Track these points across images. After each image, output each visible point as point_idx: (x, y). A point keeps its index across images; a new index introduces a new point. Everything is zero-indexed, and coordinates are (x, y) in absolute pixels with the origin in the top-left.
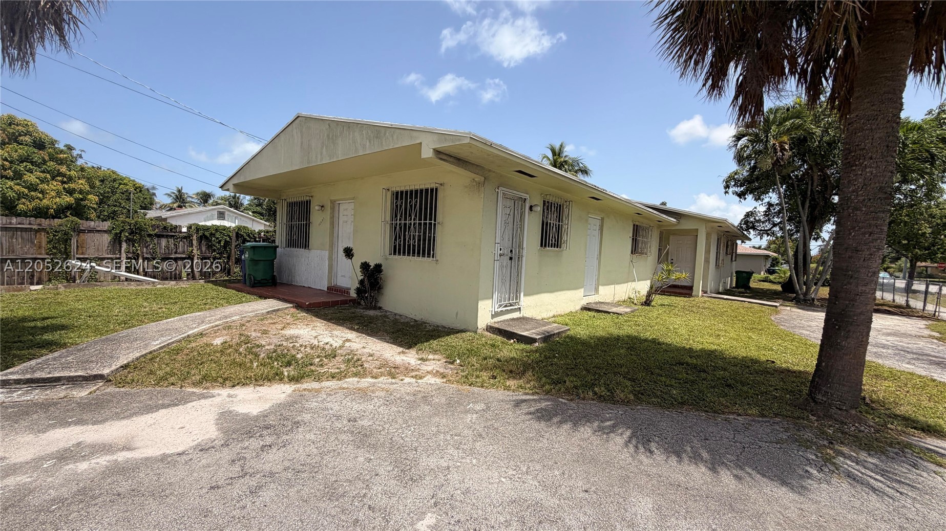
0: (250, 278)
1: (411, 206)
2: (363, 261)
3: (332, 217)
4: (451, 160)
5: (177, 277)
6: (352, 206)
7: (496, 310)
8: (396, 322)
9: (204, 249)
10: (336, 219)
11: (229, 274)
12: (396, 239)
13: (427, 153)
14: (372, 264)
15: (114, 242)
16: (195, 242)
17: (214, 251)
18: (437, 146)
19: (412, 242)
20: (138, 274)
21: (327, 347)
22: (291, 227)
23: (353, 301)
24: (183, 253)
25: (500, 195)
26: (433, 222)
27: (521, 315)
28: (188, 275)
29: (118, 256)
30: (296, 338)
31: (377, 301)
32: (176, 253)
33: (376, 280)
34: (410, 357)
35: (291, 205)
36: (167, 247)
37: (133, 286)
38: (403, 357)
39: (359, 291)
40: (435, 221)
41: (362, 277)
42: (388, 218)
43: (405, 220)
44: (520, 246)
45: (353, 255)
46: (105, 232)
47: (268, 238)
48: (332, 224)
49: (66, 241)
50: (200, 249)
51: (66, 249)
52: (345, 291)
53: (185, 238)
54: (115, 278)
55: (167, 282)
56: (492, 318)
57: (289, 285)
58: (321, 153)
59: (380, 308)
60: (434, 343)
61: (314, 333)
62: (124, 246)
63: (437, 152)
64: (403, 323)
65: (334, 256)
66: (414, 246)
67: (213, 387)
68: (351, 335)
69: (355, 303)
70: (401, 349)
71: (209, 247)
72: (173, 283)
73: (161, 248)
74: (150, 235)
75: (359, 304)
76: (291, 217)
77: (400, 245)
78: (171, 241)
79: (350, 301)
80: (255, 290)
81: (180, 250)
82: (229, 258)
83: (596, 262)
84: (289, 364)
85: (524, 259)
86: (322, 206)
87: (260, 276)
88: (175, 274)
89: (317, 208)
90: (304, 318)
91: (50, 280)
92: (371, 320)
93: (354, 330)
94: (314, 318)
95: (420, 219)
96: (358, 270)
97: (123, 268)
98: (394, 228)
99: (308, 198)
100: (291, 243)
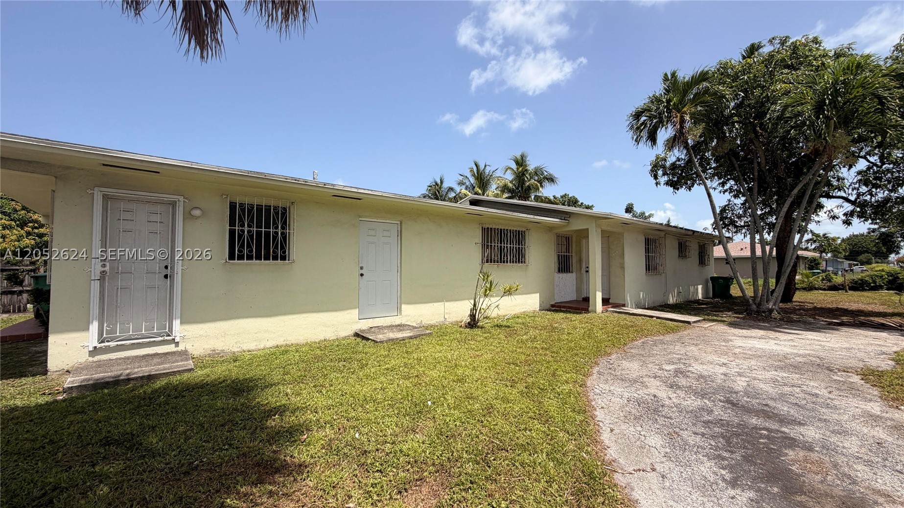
7: (97, 345)
27: (179, 349)
83: (393, 276)
85: (177, 276)
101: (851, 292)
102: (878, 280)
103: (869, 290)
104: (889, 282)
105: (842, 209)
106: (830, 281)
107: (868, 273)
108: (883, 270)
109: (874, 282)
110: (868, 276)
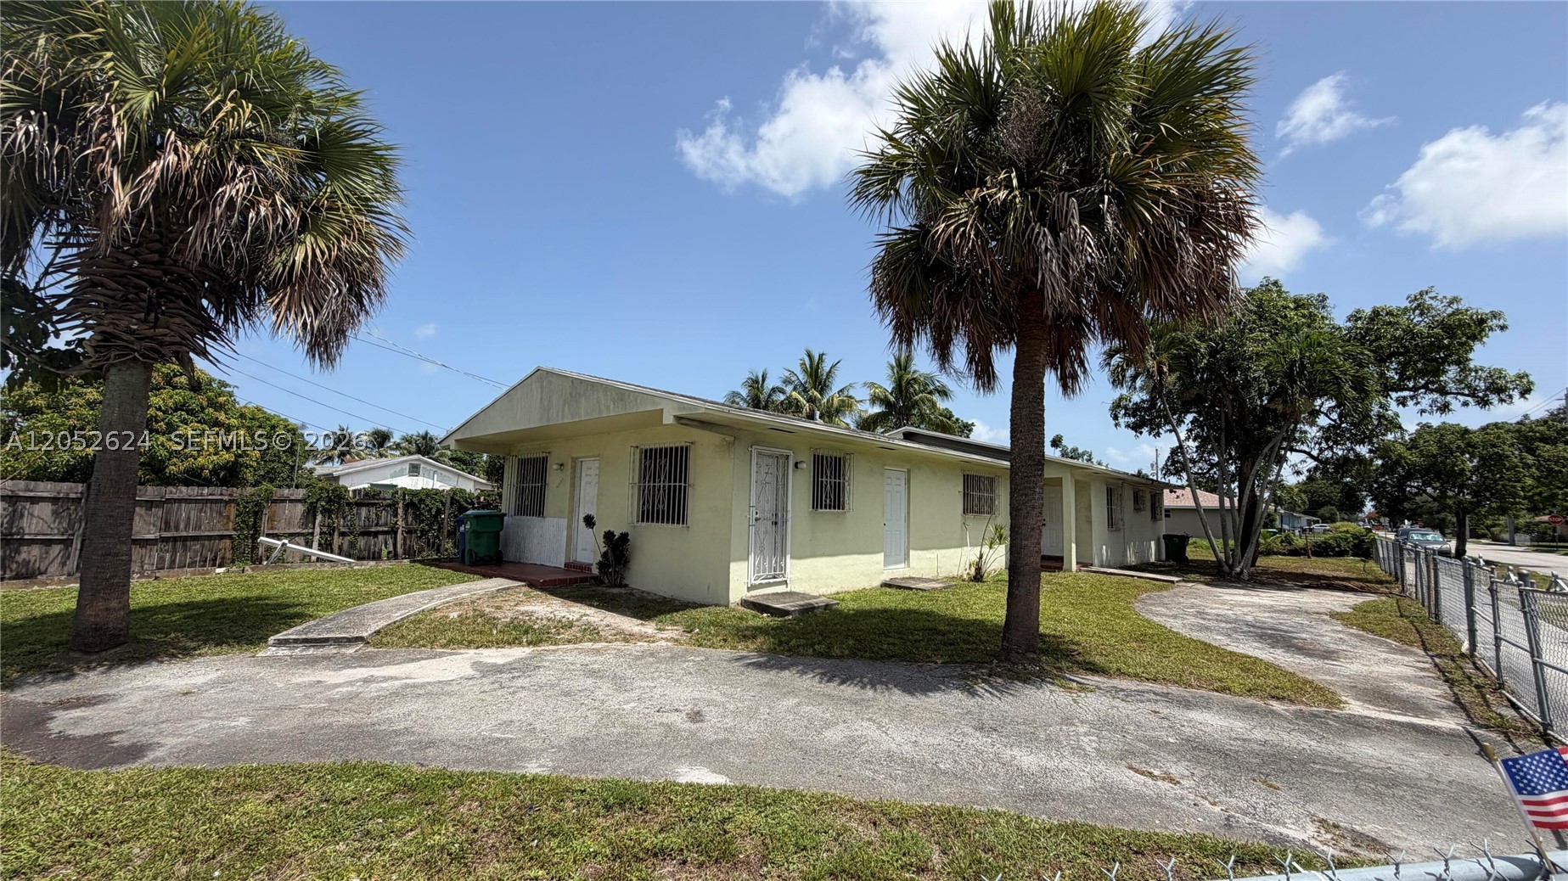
0: (471, 554)
1: (660, 467)
2: (607, 530)
3: (573, 478)
4: (695, 423)
5: (376, 557)
6: (597, 464)
7: (753, 582)
8: (641, 599)
9: (410, 519)
10: (577, 479)
11: (438, 550)
12: (644, 504)
13: (668, 419)
14: (617, 534)
15: (308, 513)
16: (400, 511)
17: (423, 521)
18: (677, 414)
19: (661, 507)
20: (332, 552)
21: (564, 620)
22: (523, 490)
23: (595, 578)
24: (386, 525)
25: (754, 454)
26: (683, 484)
27: (788, 590)
28: (389, 553)
29: (310, 531)
30: (530, 614)
31: (623, 578)
32: (377, 525)
33: (622, 551)
34: (649, 628)
35: (523, 463)
36: (368, 518)
37: (327, 567)
38: (640, 627)
39: (601, 565)
40: (685, 483)
41: (605, 549)
42: (637, 480)
43: (654, 482)
44: (785, 509)
45: (594, 524)
46: (299, 501)
47: (489, 503)
48: (573, 485)
49: (257, 514)
50: (406, 519)
51: (255, 522)
52: (588, 568)
53: (389, 506)
54: (305, 558)
55: (365, 562)
56: (748, 591)
57: (518, 563)
58: (563, 412)
59: (626, 586)
60: (677, 616)
61: (549, 609)
62: (319, 518)
63: (678, 418)
64: (650, 601)
65: (574, 525)
66: (663, 511)
67: (460, 648)
68: (591, 611)
69: (597, 581)
70: (639, 622)
71: (417, 517)
72: (372, 563)
73: (360, 519)
74: (349, 504)
75: (602, 582)
76: (522, 478)
77: (648, 511)
78: (373, 510)
79: (591, 578)
80: (477, 569)
81: (382, 521)
82: (439, 529)
83: (903, 526)
84: (526, 632)
85: (789, 524)
86: (562, 465)
87: (482, 552)
88: (374, 553)
89: (555, 467)
90: (538, 596)
91: (233, 562)
92: (614, 597)
93: (594, 606)
94: (549, 596)
95: (670, 482)
96: (601, 540)
97: (315, 544)
98: (642, 490)
99: (544, 455)
100: (522, 510)
101: (1313, 558)
102: (1343, 544)
103: (1333, 556)
104: (1355, 546)
105: (1305, 465)
106: (1290, 543)
107: (1331, 534)
108: (1347, 532)
109: (1339, 546)
110: (1332, 538)
